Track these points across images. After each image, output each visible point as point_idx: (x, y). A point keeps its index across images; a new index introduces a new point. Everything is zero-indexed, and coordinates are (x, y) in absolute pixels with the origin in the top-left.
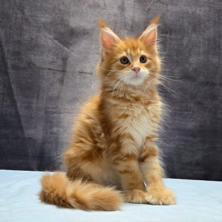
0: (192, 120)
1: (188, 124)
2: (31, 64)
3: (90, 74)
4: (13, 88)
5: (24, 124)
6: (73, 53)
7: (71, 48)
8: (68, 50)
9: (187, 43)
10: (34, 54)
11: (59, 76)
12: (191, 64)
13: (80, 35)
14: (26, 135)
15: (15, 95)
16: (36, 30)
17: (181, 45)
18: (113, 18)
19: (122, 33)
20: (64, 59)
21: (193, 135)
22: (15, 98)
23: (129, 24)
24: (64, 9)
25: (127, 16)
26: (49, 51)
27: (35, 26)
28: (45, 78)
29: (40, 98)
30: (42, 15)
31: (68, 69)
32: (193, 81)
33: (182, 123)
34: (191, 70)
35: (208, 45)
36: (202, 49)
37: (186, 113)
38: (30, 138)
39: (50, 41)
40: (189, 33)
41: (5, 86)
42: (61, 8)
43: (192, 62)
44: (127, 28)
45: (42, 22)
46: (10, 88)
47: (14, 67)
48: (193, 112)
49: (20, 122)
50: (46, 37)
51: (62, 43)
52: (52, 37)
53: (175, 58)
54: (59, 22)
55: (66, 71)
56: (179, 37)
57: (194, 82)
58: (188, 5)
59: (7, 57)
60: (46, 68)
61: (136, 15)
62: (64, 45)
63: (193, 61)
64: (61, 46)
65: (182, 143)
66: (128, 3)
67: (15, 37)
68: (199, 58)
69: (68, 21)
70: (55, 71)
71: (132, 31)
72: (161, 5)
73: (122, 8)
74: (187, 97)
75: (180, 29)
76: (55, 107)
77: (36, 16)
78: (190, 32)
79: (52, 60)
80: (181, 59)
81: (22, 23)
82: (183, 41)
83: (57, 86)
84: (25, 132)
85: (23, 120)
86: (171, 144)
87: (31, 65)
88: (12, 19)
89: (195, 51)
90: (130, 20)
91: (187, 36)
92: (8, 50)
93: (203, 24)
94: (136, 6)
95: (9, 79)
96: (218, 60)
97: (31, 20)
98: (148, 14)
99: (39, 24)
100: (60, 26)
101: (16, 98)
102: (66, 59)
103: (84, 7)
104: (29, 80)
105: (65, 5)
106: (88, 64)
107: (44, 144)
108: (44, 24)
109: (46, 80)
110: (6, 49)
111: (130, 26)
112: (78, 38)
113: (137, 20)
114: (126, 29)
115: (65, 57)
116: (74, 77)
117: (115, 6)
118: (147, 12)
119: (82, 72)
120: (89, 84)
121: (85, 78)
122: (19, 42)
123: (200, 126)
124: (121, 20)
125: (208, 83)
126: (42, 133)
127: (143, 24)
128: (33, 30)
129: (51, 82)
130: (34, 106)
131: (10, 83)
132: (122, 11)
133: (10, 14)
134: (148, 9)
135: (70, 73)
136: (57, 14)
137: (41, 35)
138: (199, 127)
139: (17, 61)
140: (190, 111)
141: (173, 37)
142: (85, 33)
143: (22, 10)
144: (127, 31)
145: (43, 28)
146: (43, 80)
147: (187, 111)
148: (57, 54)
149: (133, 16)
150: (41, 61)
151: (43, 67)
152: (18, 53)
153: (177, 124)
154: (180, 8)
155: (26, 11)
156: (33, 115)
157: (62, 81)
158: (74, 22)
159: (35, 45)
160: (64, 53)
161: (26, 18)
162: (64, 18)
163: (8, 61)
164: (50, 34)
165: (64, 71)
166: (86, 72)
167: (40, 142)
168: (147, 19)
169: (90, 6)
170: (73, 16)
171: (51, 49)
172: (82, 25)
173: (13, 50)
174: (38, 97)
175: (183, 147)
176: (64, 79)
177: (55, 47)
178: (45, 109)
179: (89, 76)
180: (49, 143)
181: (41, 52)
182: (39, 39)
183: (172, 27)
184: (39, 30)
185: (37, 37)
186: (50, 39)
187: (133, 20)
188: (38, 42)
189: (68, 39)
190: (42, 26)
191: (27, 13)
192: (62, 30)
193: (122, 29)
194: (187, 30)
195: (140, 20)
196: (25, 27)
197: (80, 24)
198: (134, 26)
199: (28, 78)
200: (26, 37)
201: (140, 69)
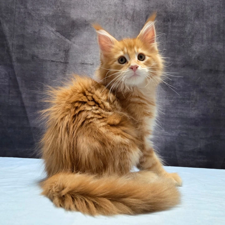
0: (195, 109)
1: (190, 112)
2: (35, 56)
3: (91, 64)
4: (18, 80)
5: (30, 115)
6: (75, 45)
7: (73, 40)
8: (70, 42)
9: (189, 30)
10: (37, 47)
12: (193, 52)
13: (81, 26)
14: (32, 126)
16: (38, 23)
18: (113, 8)
19: (123, 23)
20: (66, 51)
21: (196, 124)
22: (20, 90)
23: (130, 13)
25: (127, 6)
26: (51, 43)
27: (37, 20)
28: (48, 70)
30: (43, 9)
31: (70, 61)
32: (195, 69)
33: (184, 112)
34: (193, 57)
35: (212, 31)
36: (205, 36)
37: (188, 102)
38: (35, 128)
39: (52, 33)
40: (192, 20)
41: (11, 78)
43: (195, 49)
44: (128, 17)
45: (44, 16)
46: (15, 80)
47: (18, 60)
48: (196, 100)
49: (25, 113)
50: (48, 30)
51: (64, 36)
52: (54, 30)
53: (177, 46)
54: (60, 14)
55: (68, 63)
56: (180, 25)
57: (197, 71)
59: (12, 51)
60: (49, 61)
61: (137, 4)
62: (66, 38)
63: (196, 48)
64: (63, 38)
65: (184, 132)
67: (19, 31)
68: (203, 45)
69: (69, 13)
70: (58, 63)
71: (133, 20)
74: (189, 85)
75: (182, 17)
77: (38, 10)
79: (55, 53)
80: (183, 47)
81: (25, 18)
82: (186, 28)
83: (60, 77)
84: (30, 122)
85: (28, 110)
86: (173, 133)
87: (34, 57)
88: (15, 14)
89: (198, 38)
90: (131, 10)
91: (189, 23)
92: (13, 44)
93: (207, 10)
95: (14, 72)
96: (222, 47)
97: (33, 13)
98: (149, 2)
99: (41, 17)
100: (62, 19)
102: (68, 51)
104: (33, 72)
106: (89, 56)
108: (46, 17)
109: (49, 72)
110: (10, 43)
111: (131, 15)
112: (79, 29)
113: (138, 9)
114: (127, 18)
115: (67, 49)
116: (76, 68)
119: (83, 64)
120: (91, 75)
121: (86, 69)
122: (23, 36)
123: (203, 115)
124: (122, 10)
125: (211, 70)
127: (144, 13)
128: (35, 24)
129: (54, 73)
131: (15, 75)
133: (13, 9)
135: (72, 64)
136: (59, 7)
137: (43, 28)
138: (201, 116)
139: (22, 54)
140: (192, 99)
141: (175, 24)
142: (85, 24)
143: (25, 5)
144: (128, 21)
145: (45, 21)
146: (47, 72)
147: (189, 100)
148: (60, 46)
149: (134, 5)
150: (44, 54)
151: (46, 59)
152: (22, 47)
153: (180, 113)
155: (28, 5)
156: (38, 106)
158: (75, 14)
159: (38, 39)
160: (66, 45)
161: (29, 13)
162: (65, 11)
163: (13, 54)
164: (52, 26)
165: (66, 63)
166: (87, 63)
168: (148, 8)
170: (74, 8)
171: (54, 42)
172: (83, 16)
173: (18, 44)
175: (185, 135)
176: (67, 70)
177: (58, 40)
179: (90, 66)
181: (44, 45)
182: (42, 32)
183: (174, 15)
184: (41, 23)
185: (40, 30)
186: (52, 31)
187: (134, 9)
188: (40, 36)
189: (69, 31)
190: (44, 19)
191: (30, 7)
192: (64, 22)
193: (123, 19)
194: (189, 18)
195: (141, 9)
196: (28, 21)
197: (81, 16)
198: (135, 15)
199: (32, 70)
200: (29, 31)
201: (138, 67)
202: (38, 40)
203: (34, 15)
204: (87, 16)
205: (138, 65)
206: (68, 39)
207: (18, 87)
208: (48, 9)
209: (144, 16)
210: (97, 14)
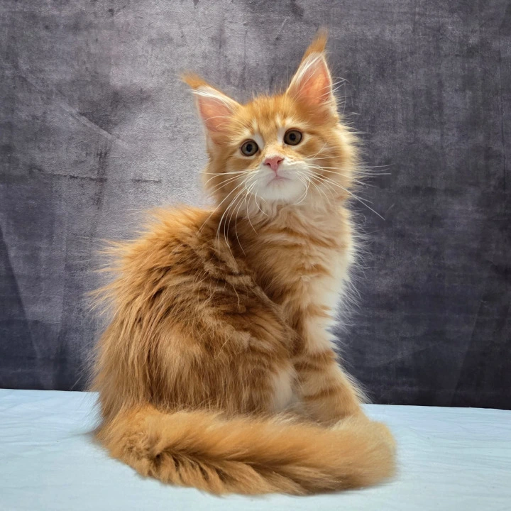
0: (386, 274)
1: (376, 281)
2: (35, 168)
3: (155, 182)
5: (24, 294)
7: (116, 131)
8: (110, 137)
9: (366, 104)
10: (39, 148)
11: (92, 190)
12: (377, 149)
13: (133, 102)
14: (29, 317)
15: (4, 234)
16: (42, 99)
18: (201, 63)
20: (100, 154)
21: (390, 307)
22: (5, 240)
23: (236, 72)
24: (97, 51)
25: (230, 57)
26: (70, 140)
27: (40, 92)
28: (64, 196)
29: (55, 238)
30: (53, 68)
31: (111, 175)
32: (382, 187)
34: (376, 162)
35: (415, 105)
36: (401, 115)
38: (36, 322)
39: (71, 119)
40: (369, 83)
42: (93, 51)
43: (379, 145)
44: (232, 80)
45: (55, 82)
48: (387, 254)
49: (15, 288)
50: (62, 111)
51: (96, 123)
52: (74, 111)
54: (89, 79)
55: (106, 180)
57: (386, 190)
58: (365, 23)
60: (65, 176)
61: (251, 52)
62: (101, 127)
63: (381, 142)
64: (95, 127)
65: (366, 324)
66: (232, 30)
67: (2, 115)
68: (396, 136)
69: (107, 76)
70: (84, 182)
71: (243, 86)
72: (305, 27)
73: (220, 41)
76: (85, 255)
77: (41, 71)
78: (371, 80)
79: (77, 159)
82: (357, 100)
83: (90, 211)
84: (26, 309)
85: (21, 283)
87: (34, 171)
89: (385, 121)
90: (238, 64)
91: (365, 89)
93: (401, 60)
94: (249, 34)
96: (438, 138)
97: (31, 79)
98: (277, 48)
99: (47, 86)
100: (91, 87)
101: (7, 239)
102: (106, 154)
103: (140, 45)
104: (32, 202)
105: (101, 43)
106: (151, 163)
107: (65, 333)
108: (58, 85)
109: (65, 200)
111: (239, 76)
112: (129, 108)
113: (252, 63)
114: (229, 83)
115: (104, 151)
116: (123, 190)
117: (205, 38)
118: (275, 45)
119: (138, 181)
120: (155, 204)
121: (145, 192)
122: (10, 126)
123: (406, 286)
124: (219, 65)
125: (417, 189)
126: (61, 311)
127: (266, 71)
128: (36, 100)
129: (76, 203)
130: (43, 255)
132: (220, 46)
134: (277, 39)
135: (115, 183)
136: (84, 63)
137: (52, 108)
138: (401, 289)
139: (7, 165)
142: (142, 98)
143: (13, 61)
144: (233, 88)
145: (57, 94)
146: (61, 201)
148: (87, 146)
149: (243, 56)
151: (58, 173)
152: (7, 149)
154: (347, 30)
155: (21, 61)
156: (42, 275)
157: (98, 201)
158: (121, 77)
159: (41, 130)
160: (101, 143)
161: (22, 77)
162: (99, 71)
164: (71, 103)
165: (102, 180)
166: (148, 179)
167: (59, 331)
168: (274, 59)
169: (151, 41)
170: (117, 65)
171: (74, 136)
172: (135, 81)
174: (50, 237)
175: (366, 332)
176: (103, 196)
177: (82, 132)
178: (66, 260)
179: (153, 187)
180: (77, 330)
181: (53, 144)
182: (49, 118)
184: (48, 98)
185: (45, 113)
186: (72, 115)
187: (244, 63)
188: (46, 124)
189: (108, 113)
190: (54, 89)
191: (24, 67)
192: (96, 95)
193: (221, 85)
194: (364, 77)
195: (260, 63)
196: (20, 95)
197: (131, 81)
198: (246, 75)
199: (28, 198)
200: (23, 115)
201: (283, 160)
202: (41, 132)
203: (33, 82)
204: (146, 80)
206: (105, 129)
208: (64, 68)
209: (266, 77)
210: (166, 76)
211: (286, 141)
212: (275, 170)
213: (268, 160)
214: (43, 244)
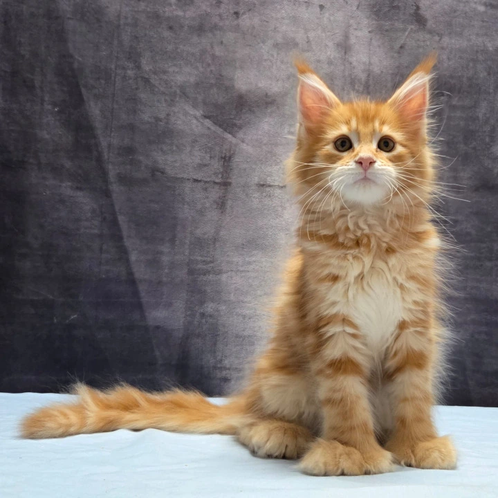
2: (158, 171)
3: (280, 187)
4: (121, 223)
5: (145, 298)
6: (244, 146)
7: (241, 135)
8: (234, 140)
9: (485, 114)
10: (162, 150)
11: (215, 193)
13: (258, 106)
14: (151, 322)
15: (125, 237)
16: (166, 101)
17: (475, 119)
18: (326, 68)
20: (224, 158)
22: (126, 244)
23: (361, 79)
24: (222, 54)
25: (355, 64)
26: (193, 142)
27: (164, 93)
28: (187, 200)
29: (177, 242)
30: (177, 70)
31: (234, 180)
33: (481, 286)
34: (496, 171)
37: (488, 264)
38: (158, 327)
39: (195, 121)
40: (489, 93)
41: (104, 219)
42: (217, 53)
44: (356, 87)
45: (179, 84)
46: (115, 223)
47: (122, 179)
49: (136, 293)
50: (186, 114)
51: (220, 126)
52: (199, 113)
53: (462, 147)
54: (213, 81)
55: (230, 184)
56: (467, 102)
58: (486, 34)
59: (108, 159)
60: (188, 179)
61: (375, 60)
62: (225, 130)
64: (219, 130)
66: (357, 37)
67: (124, 116)
69: (232, 79)
70: (207, 185)
71: (368, 92)
72: (428, 36)
73: (345, 47)
74: (489, 229)
75: (470, 86)
76: (209, 259)
77: (165, 72)
78: (491, 91)
79: (200, 162)
80: (474, 148)
81: (137, 89)
82: (478, 110)
83: (213, 215)
84: (147, 314)
85: (142, 288)
87: (157, 173)
88: (115, 81)
90: (364, 71)
91: (485, 99)
92: (109, 146)
94: (373, 41)
95: (112, 205)
97: (154, 80)
98: (400, 56)
99: (171, 87)
100: (215, 90)
101: (128, 243)
102: (230, 158)
103: (265, 49)
104: (153, 206)
105: (225, 46)
106: (276, 168)
107: (187, 338)
108: (182, 87)
109: (188, 204)
110: (104, 143)
111: (363, 83)
112: (254, 112)
113: (376, 70)
114: (354, 89)
115: (228, 155)
116: (247, 195)
117: (330, 44)
118: (399, 53)
119: (263, 185)
120: (280, 209)
121: (270, 196)
122: (132, 128)
124: (344, 71)
126: (183, 315)
127: (389, 78)
128: (158, 101)
129: (199, 206)
130: (165, 259)
131: (114, 214)
132: (345, 53)
133: (111, 69)
134: (401, 47)
135: (239, 187)
136: (209, 65)
137: (176, 110)
139: (129, 167)
141: (455, 102)
142: (267, 102)
143: (135, 62)
144: (357, 94)
145: (180, 97)
146: (184, 204)
147: (490, 260)
148: (211, 149)
149: (368, 62)
150: (177, 165)
151: (181, 176)
152: (129, 151)
153: (472, 289)
154: (469, 40)
155: (144, 61)
156: (165, 279)
157: (221, 205)
158: (245, 81)
159: (164, 133)
160: (225, 147)
161: (145, 78)
162: (224, 73)
163: (110, 167)
164: (195, 106)
165: (226, 184)
166: (273, 184)
167: (181, 335)
168: (398, 67)
169: (276, 45)
170: (242, 68)
171: (198, 139)
172: (260, 85)
173: (120, 144)
174: (173, 240)
176: (227, 200)
177: (206, 135)
178: (188, 264)
179: (278, 191)
180: (198, 336)
181: (177, 146)
182: (173, 119)
183: (453, 82)
184: (172, 100)
185: (168, 115)
186: (196, 118)
187: (369, 70)
188: (170, 126)
189: (232, 117)
190: (178, 91)
191: (147, 66)
192: (221, 98)
193: (345, 92)
194: (484, 88)
195: (384, 71)
196: (143, 96)
197: (256, 85)
198: (371, 82)
199: (151, 201)
200: (146, 117)
201: (375, 162)
202: (163, 135)
203: (157, 83)
205: (375, 159)
206: (229, 133)
207: (120, 238)
208: (187, 69)
210: (291, 80)
211: (379, 146)
212: (365, 170)
213: (361, 158)
214: (165, 248)
